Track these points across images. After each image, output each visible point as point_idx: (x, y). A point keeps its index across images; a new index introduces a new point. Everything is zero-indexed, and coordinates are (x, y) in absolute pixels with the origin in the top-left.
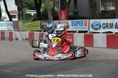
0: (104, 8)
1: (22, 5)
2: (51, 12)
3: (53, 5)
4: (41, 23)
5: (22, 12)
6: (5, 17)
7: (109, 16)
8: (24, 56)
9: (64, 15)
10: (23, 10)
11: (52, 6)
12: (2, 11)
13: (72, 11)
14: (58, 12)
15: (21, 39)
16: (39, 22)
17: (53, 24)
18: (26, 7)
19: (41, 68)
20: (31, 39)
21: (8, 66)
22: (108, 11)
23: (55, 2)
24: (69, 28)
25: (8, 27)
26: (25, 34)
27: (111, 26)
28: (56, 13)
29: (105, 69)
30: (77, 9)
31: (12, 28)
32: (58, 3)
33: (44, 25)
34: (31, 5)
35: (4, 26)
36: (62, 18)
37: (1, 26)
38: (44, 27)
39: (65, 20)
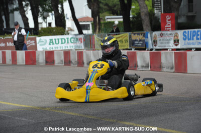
1: (99, 7)
2: (148, 18)
3: (151, 5)
4: (130, 37)
5: (100, 19)
6: (72, 28)
9: (170, 22)
10: (101, 15)
11: (150, 8)
12: (66, 18)
13: (184, 15)
14: (160, 17)
16: (128, 34)
17: (151, 36)
18: (105, 11)
24: (180, 44)
25: (75, 44)
28: (157, 19)
31: (82, 46)
32: (160, 2)
33: (136, 40)
34: (115, 6)
35: (70, 43)
36: (166, 26)
37: (65, 43)
38: (136, 42)
39: (172, 30)
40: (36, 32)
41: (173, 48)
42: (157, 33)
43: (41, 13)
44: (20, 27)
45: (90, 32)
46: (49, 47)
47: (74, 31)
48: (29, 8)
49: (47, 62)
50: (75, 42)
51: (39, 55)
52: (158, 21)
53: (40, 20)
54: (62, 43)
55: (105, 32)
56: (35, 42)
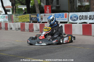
0: (80, 4)
1: (15, 2)
2: (39, 7)
3: (40, 1)
4: (30, 16)
5: (15, 7)
7: (84, 10)
8: (17, 42)
9: (49, 9)
10: (16, 5)
11: (39, 2)
13: (55, 6)
14: (44, 7)
15: (14, 29)
16: (29, 15)
17: (40, 16)
18: (18, 3)
19: (31, 51)
20: (22, 28)
21: (4, 50)
22: (83, 6)
25: (4, 19)
26: (18, 25)
27: (86, 17)
28: (42, 8)
29: (81, 51)
30: (58, 4)
31: (7, 20)
33: (33, 18)
34: (23, 1)
35: (1, 18)
36: (47, 11)
38: (33, 19)
39: (49, 13)
42: (42, 15)
47: (2, 12)
50: (3, 18)
52: (43, 9)
55: (18, 13)
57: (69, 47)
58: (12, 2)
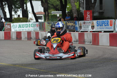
1: (48, 6)
2: (77, 13)
3: (78, 5)
4: (66, 24)
5: (48, 13)
6: (32, 18)
9: (89, 15)
10: (49, 11)
11: (77, 7)
12: (28, 12)
13: (97, 12)
14: (83, 13)
16: (65, 22)
17: (78, 24)
18: (52, 8)
23: (81, 3)
25: (34, 28)
28: (82, 14)
30: (102, 9)
31: (38, 29)
32: (84, 3)
33: (69, 26)
34: (57, 6)
35: (31, 27)
36: (87, 18)
37: (28, 27)
38: (69, 27)
39: (90, 20)
40: (11, 20)
41: (91, 31)
42: (81, 22)
43: (14, 9)
44: (1, 18)
45: (43, 21)
46: (18, 30)
47: (33, 20)
48: (7, 6)
49: (17, 38)
51: (12, 34)
53: (13, 13)
54: (26, 27)
55: (51, 21)
56: (10, 26)
57: (115, 61)
58: (44, 6)
